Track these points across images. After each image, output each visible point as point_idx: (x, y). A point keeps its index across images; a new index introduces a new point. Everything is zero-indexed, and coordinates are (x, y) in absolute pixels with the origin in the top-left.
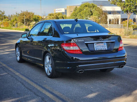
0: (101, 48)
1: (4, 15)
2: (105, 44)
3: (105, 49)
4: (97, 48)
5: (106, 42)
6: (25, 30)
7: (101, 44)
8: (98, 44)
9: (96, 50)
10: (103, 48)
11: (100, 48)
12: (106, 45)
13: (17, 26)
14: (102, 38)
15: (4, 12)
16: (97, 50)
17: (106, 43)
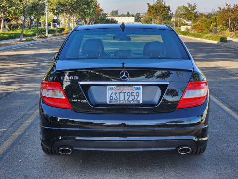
0: (127, 98)
1: (195, 11)
2: (139, 89)
3: (135, 102)
4: (114, 97)
5: (143, 85)
6: (219, 40)
7: (128, 90)
8: (118, 88)
9: (110, 102)
10: (132, 98)
11: (122, 99)
12: (141, 92)
13: (216, 32)
14: (127, 74)
15: (195, 6)
16: (114, 102)
17: (141, 87)
